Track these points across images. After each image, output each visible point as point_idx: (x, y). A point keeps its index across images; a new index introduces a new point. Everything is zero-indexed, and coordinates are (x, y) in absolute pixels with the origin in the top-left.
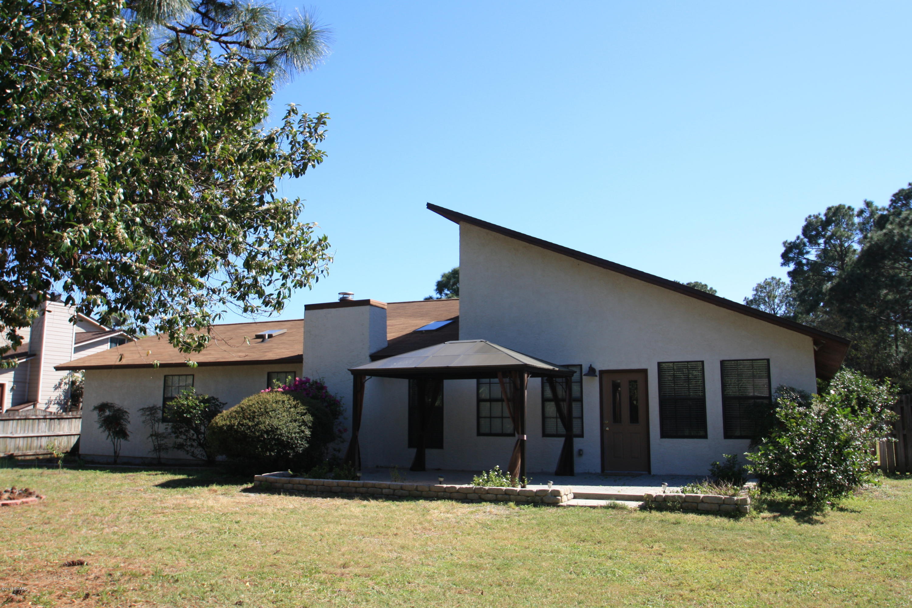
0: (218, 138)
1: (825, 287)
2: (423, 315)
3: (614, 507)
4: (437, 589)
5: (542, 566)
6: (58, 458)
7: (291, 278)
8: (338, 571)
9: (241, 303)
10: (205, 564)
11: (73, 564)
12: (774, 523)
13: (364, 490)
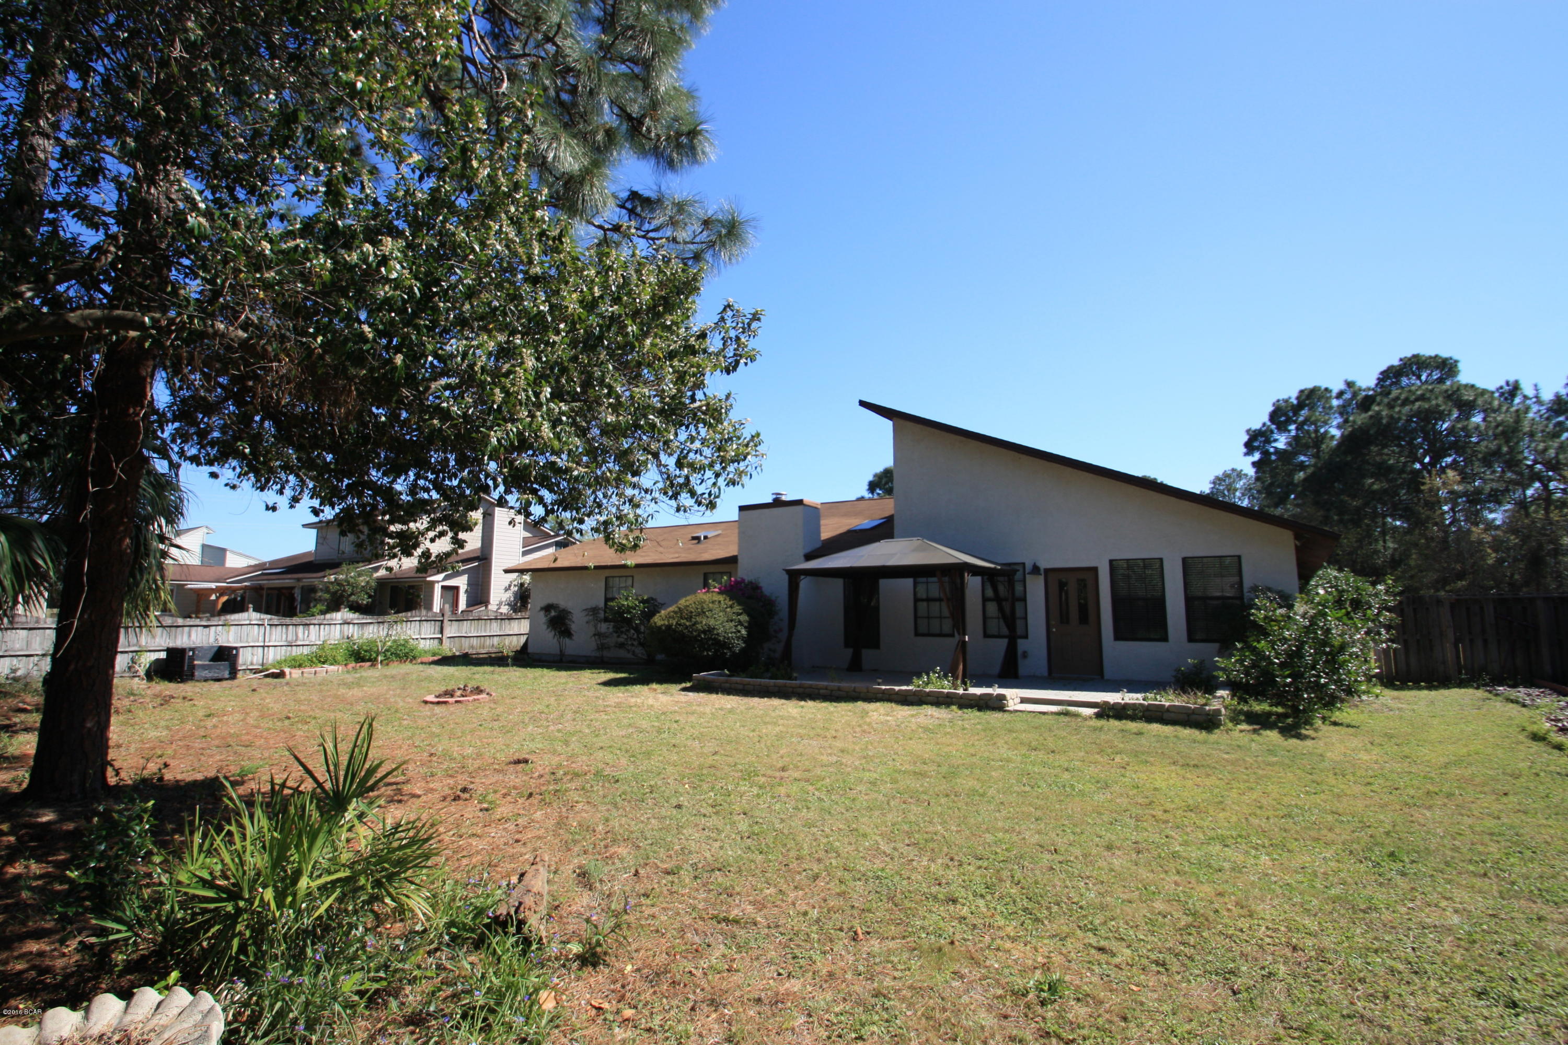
0: (646, 335)
1: (1296, 477)
2: (856, 514)
3: (1066, 714)
4: (881, 797)
5: (991, 777)
6: (508, 657)
7: (724, 476)
8: (778, 774)
9: (673, 503)
10: (645, 765)
11: (518, 762)
12: (1255, 737)
13: (801, 690)
